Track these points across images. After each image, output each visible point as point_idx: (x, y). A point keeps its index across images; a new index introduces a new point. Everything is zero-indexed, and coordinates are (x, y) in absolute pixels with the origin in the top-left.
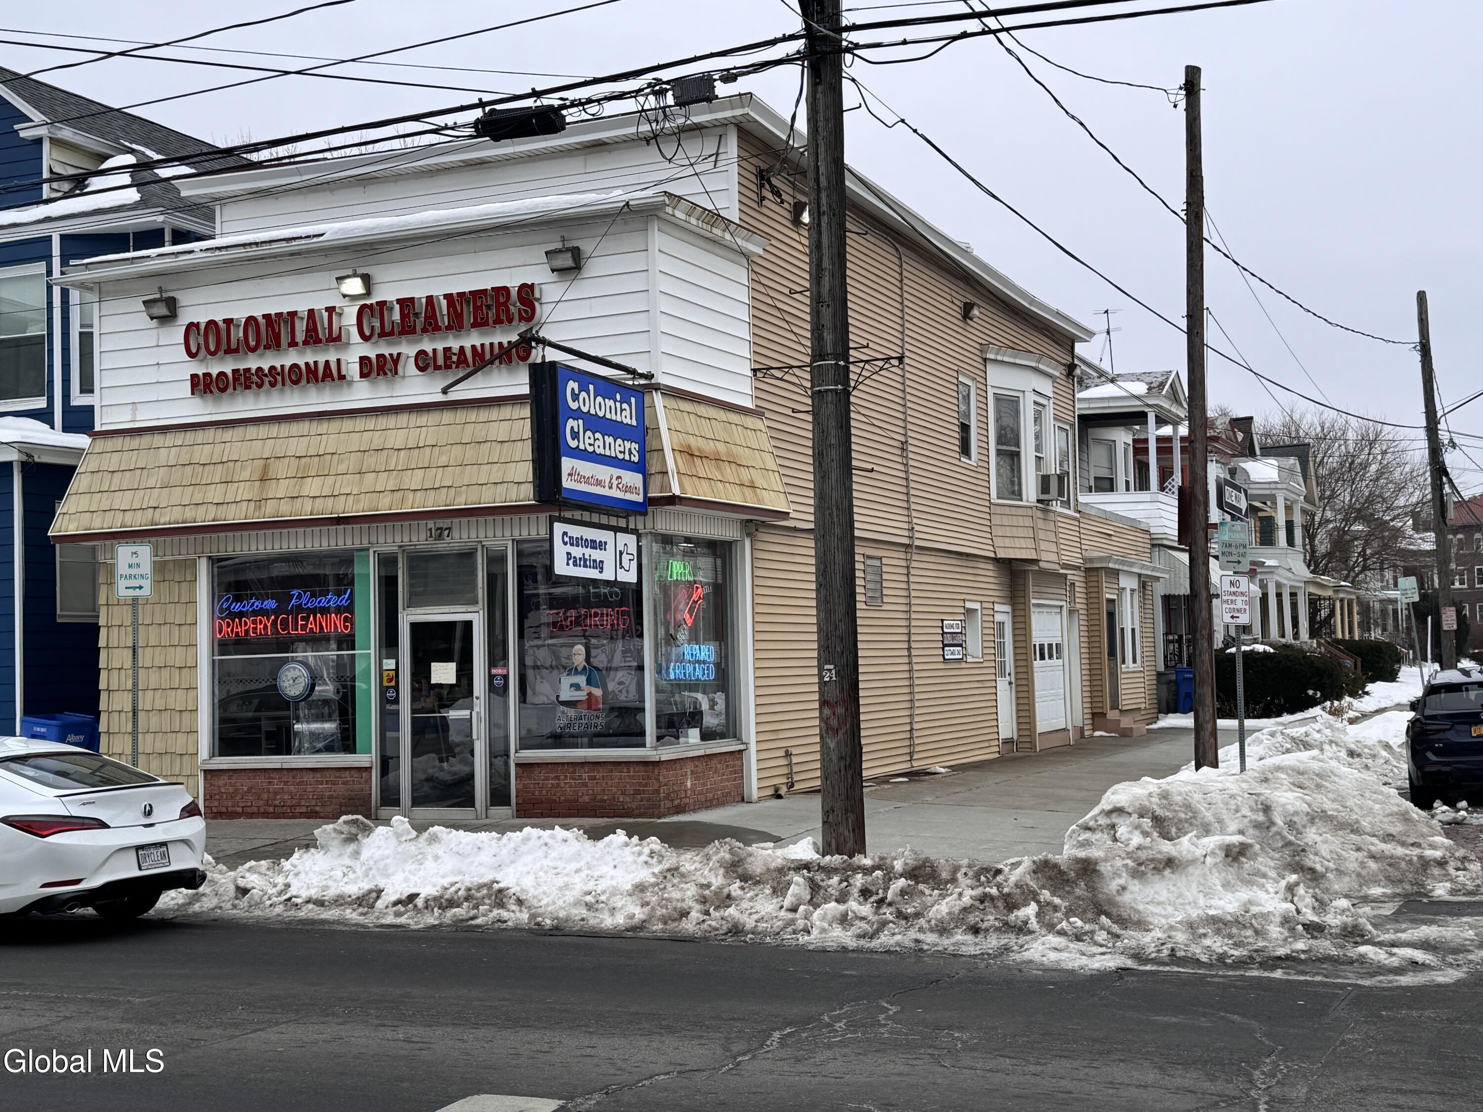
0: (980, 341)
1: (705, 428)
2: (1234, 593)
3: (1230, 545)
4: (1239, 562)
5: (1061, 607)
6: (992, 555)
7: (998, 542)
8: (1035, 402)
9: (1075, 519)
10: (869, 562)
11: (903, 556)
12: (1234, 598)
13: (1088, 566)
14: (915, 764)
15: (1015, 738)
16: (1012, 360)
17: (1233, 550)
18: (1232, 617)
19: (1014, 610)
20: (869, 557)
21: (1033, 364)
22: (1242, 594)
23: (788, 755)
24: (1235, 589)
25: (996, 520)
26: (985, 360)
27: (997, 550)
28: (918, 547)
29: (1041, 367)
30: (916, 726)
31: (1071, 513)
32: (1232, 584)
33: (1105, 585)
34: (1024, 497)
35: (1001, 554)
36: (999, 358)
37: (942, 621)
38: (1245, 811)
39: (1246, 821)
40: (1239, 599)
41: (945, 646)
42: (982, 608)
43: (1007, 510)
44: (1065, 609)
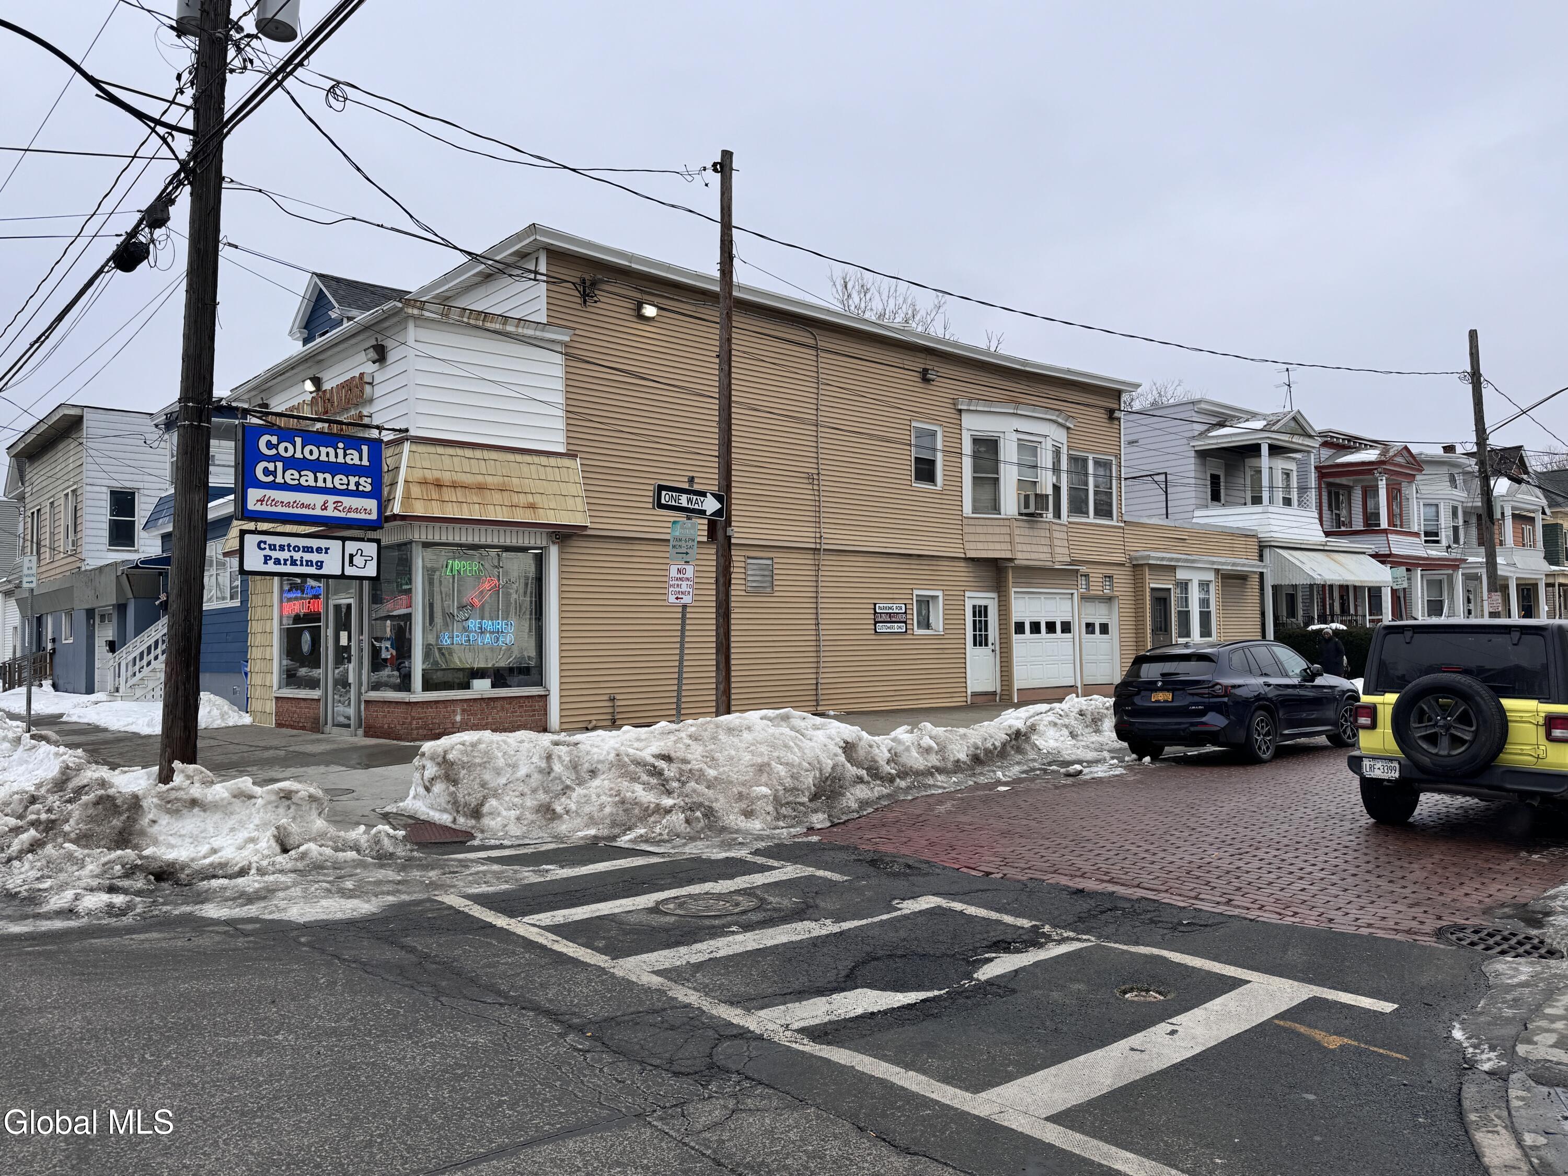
0: (952, 396)
1: (475, 466)
2: (681, 579)
3: (680, 540)
4: (687, 553)
5: (1072, 594)
6: (963, 556)
7: (967, 546)
8: (1019, 439)
9: (1120, 527)
10: (749, 561)
11: (811, 557)
12: (680, 583)
13: (1135, 563)
14: (819, 708)
15: (998, 691)
16: (986, 409)
17: (683, 544)
18: (677, 598)
19: (999, 596)
20: (748, 558)
21: (1012, 411)
22: (688, 579)
23: (613, 700)
24: (682, 576)
25: (966, 529)
26: (960, 411)
27: (967, 552)
28: (824, 550)
29: (1019, 412)
30: (820, 681)
31: (1114, 523)
32: (679, 571)
33: (1147, 577)
34: (1002, 511)
35: (971, 554)
36: (972, 408)
37: (875, 604)
38: (535, 759)
39: (532, 766)
40: (684, 583)
41: (876, 623)
42: (944, 595)
43: (982, 522)
44: (1075, 596)
